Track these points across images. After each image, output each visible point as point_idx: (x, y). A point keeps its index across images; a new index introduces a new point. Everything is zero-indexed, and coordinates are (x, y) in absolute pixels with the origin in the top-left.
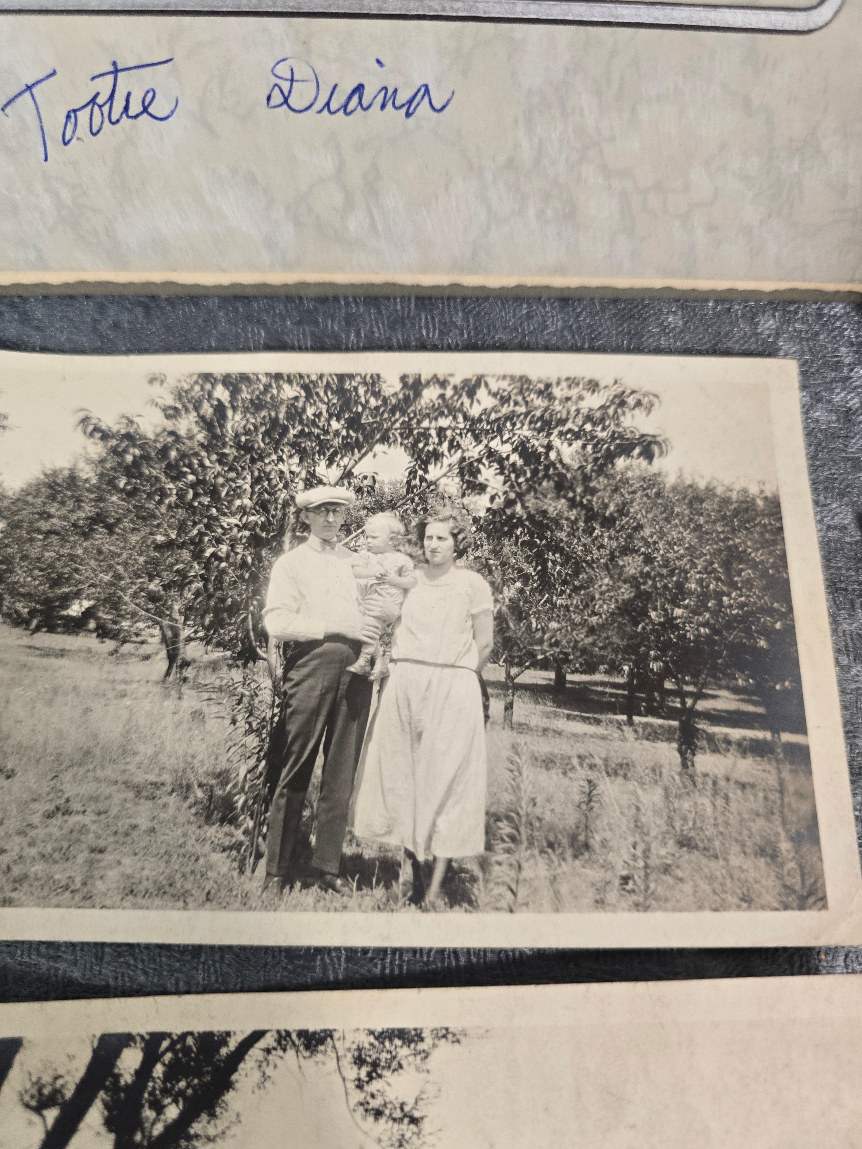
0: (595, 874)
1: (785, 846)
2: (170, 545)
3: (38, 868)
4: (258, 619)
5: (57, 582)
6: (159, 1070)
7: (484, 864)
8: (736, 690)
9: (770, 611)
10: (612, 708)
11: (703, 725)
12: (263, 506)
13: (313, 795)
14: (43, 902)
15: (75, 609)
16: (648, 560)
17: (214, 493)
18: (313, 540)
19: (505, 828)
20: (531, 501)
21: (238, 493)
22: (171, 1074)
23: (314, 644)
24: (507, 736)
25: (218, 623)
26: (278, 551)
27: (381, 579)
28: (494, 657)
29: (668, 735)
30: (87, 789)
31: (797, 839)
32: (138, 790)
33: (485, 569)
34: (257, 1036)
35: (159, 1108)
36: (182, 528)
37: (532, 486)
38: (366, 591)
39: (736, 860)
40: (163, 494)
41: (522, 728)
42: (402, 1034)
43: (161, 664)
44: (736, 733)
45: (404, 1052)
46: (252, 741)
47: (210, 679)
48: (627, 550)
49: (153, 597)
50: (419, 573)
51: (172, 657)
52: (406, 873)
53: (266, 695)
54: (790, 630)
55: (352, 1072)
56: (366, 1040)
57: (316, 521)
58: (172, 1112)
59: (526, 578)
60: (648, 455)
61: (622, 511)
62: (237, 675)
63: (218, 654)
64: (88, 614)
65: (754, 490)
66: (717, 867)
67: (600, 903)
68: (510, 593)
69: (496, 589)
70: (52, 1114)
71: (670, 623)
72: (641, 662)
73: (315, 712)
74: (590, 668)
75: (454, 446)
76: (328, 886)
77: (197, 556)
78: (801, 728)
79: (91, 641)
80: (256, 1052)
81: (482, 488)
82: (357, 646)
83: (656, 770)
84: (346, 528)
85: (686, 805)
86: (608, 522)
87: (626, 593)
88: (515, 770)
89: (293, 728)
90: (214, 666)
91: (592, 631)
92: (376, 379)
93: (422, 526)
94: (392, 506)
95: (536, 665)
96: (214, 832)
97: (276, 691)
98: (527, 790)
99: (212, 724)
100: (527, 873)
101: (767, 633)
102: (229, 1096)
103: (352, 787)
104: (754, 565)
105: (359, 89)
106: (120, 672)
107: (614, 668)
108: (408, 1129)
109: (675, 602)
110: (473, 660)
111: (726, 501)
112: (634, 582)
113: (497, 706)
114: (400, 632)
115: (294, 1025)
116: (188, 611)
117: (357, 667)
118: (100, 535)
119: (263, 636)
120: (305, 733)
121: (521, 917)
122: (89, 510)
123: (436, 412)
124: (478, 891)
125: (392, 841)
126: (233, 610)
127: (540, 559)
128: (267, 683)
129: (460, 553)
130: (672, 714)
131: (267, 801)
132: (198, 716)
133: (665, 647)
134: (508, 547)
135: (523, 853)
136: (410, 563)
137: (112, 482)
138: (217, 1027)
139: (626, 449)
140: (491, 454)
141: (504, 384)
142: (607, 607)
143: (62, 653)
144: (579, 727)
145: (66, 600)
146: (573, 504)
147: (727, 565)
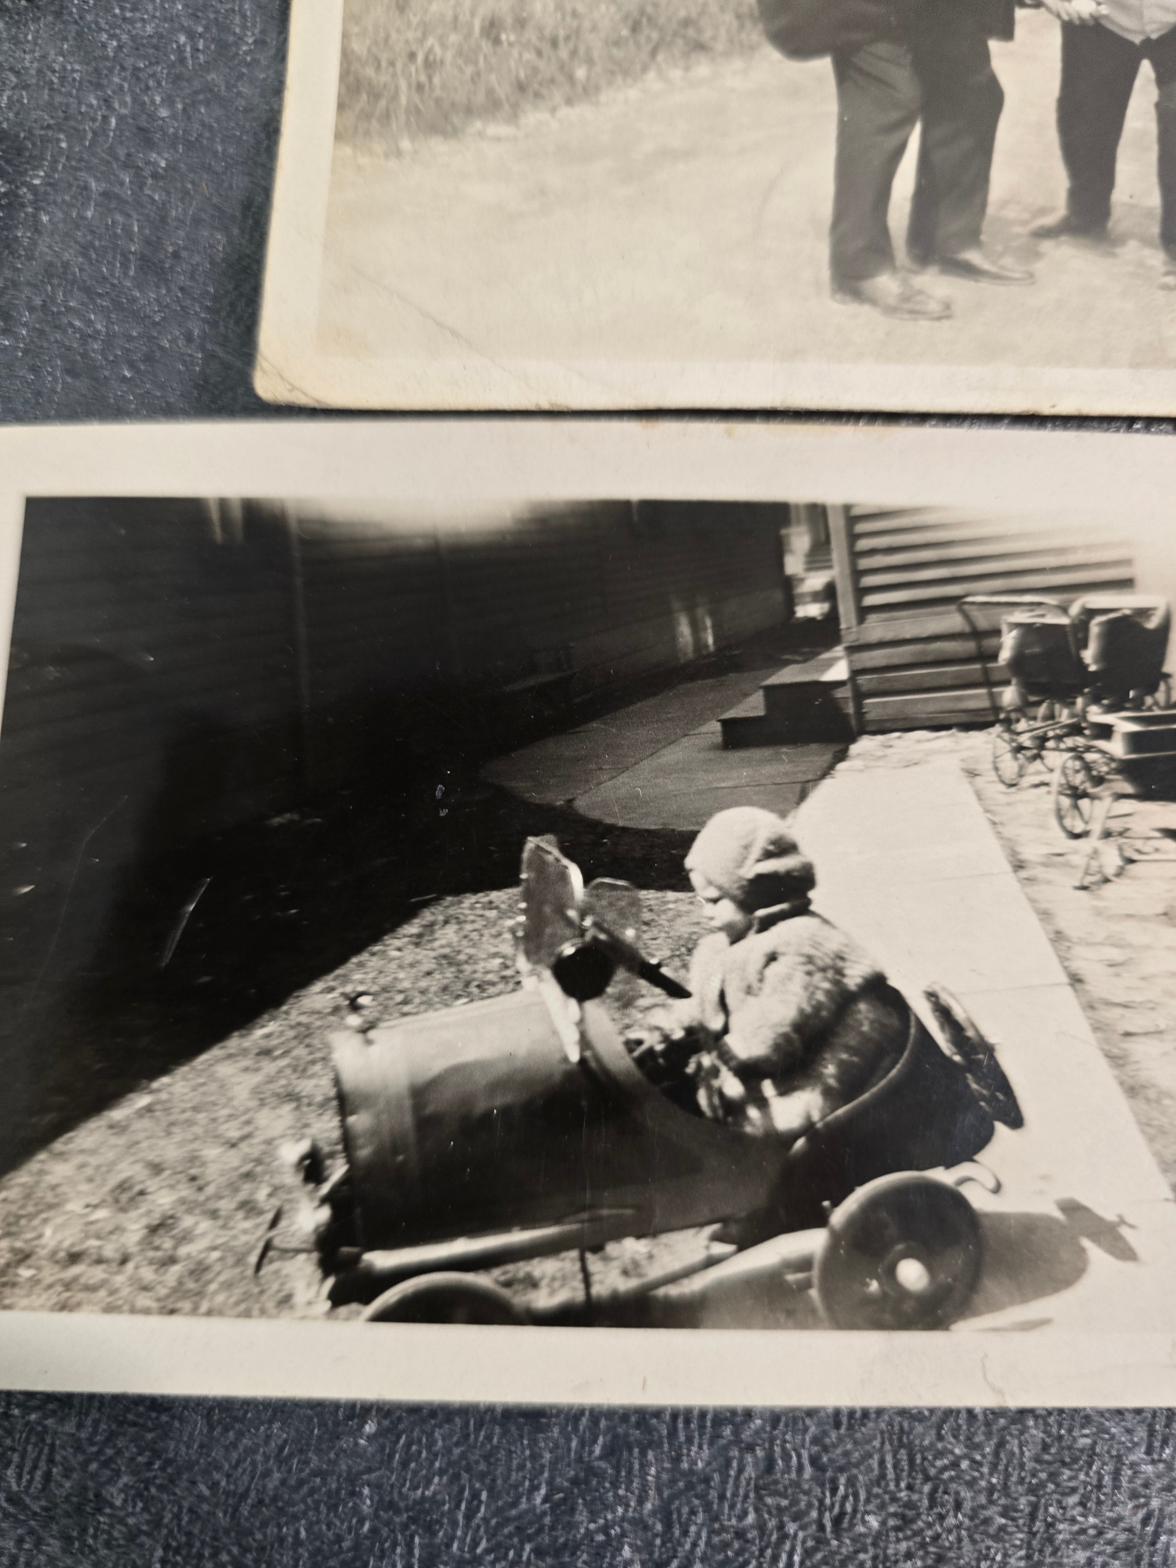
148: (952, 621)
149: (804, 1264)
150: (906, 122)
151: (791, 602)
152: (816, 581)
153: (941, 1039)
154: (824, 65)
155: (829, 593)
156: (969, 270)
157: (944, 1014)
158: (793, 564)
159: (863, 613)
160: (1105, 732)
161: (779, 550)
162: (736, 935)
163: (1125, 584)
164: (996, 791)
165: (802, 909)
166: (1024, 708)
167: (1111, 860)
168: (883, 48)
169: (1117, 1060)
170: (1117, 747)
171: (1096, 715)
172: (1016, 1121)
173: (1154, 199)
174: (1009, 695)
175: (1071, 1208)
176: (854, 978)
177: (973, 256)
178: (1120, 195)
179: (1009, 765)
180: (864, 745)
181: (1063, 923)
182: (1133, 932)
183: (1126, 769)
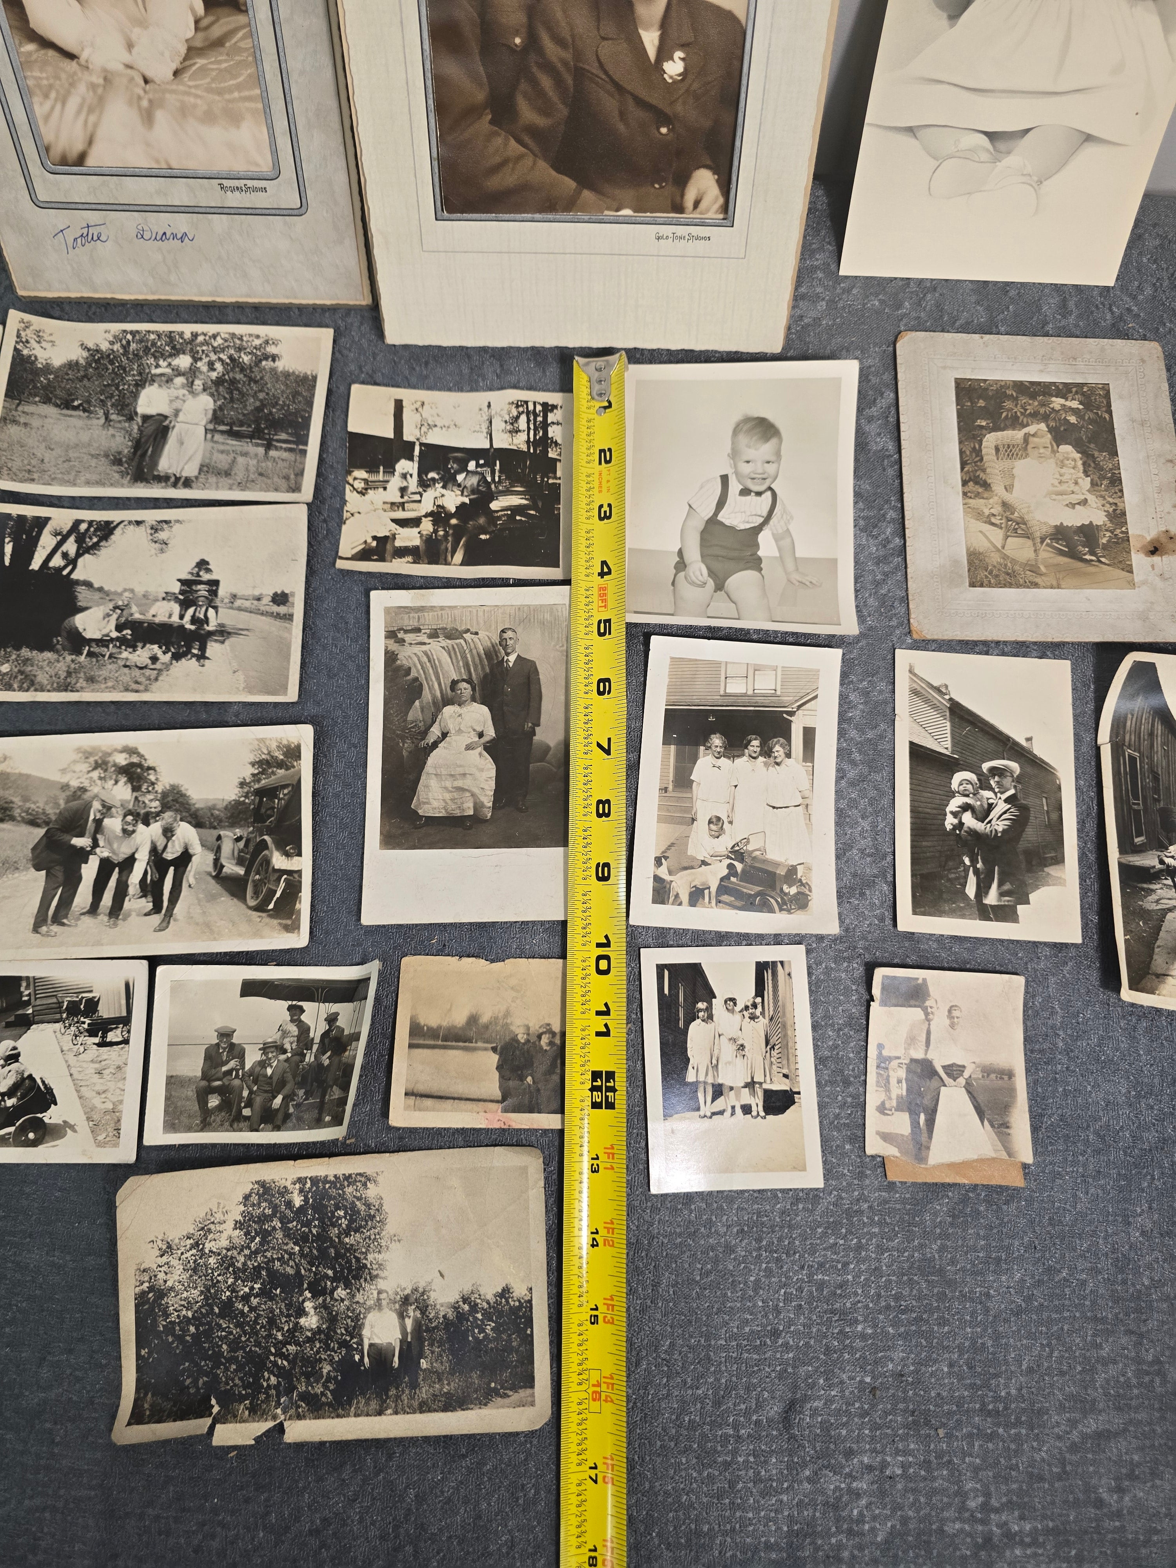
0: (230, 481)
1: (292, 476)
2: (109, 385)
3: (60, 476)
4: (135, 408)
5: (71, 394)
6: (92, 529)
7: (197, 478)
8: (288, 433)
9: (305, 411)
10: (246, 437)
11: (275, 443)
12: (140, 374)
13: (147, 459)
14: (61, 485)
15: (76, 403)
16: (268, 394)
17: (124, 369)
18: (156, 385)
19: (205, 469)
20: (231, 375)
21: (133, 369)
22: (96, 530)
23: (152, 416)
24: (211, 444)
25: (122, 409)
26: (143, 387)
27: (177, 398)
28: (211, 422)
29: (262, 445)
30: (76, 455)
31: (296, 475)
32: (92, 456)
33: (212, 395)
34: (122, 522)
35: (91, 538)
36: (113, 380)
37: (232, 369)
38: (171, 401)
39: (276, 479)
40: (107, 369)
41: (216, 442)
42: (166, 522)
43: (103, 420)
44: (284, 446)
45: (165, 526)
46: (130, 443)
47: (119, 425)
48: (261, 391)
49: (102, 401)
50: (190, 396)
51: (107, 418)
52: (173, 479)
53: (136, 431)
54: (310, 417)
55: (149, 531)
56: (154, 523)
57: (157, 379)
58: (95, 540)
59: (225, 398)
60: (274, 360)
61: (262, 378)
62: (127, 425)
63: (121, 418)
64: (80, 405)
65: (309, 373)
66: (269, 481)
67: (230, 489)
68: (219, 403)
69: (215, 401)
70: (59, 538)
71: (271, 413)
72: (258, 425)
73: (150, 436)
74: (241, 425)
75: (207, 356)
76: (148, 482)
77: (117, 389)
78: (306, 444)
79: (81, 413)
80: (122, 526)
81: (214, 370)
82: (166, 417)
83: (256, 455)
84: (167, 382)
85: (263, 465)
86: (256, 382)
87: (258, 404)
88: (211, 453)
89: (143, 440)
90: (120, 422)
91: (244, 415)
92: (183, 333)
93: (192, 382)
94: (183, 375)
95: (224, 424)
96: (115, 468)
97: (139, 429)
98: (214, 458)
99: (118, 438)
100: (210, 480)
101: (302, 417)
102: (112, 537)
103: (160, 456)
104: (303, 397)
105: (165, 233)
106: (89, 422)
107: (249, 426)
108: (164, 546)
109: (274, 407)
110: (204, 422)
111: (298, 376)
112: (261, 401)
113: (209, 436)
114: (181, 414)
115: (133, 519)
116: (112, 406)
117: (165, 424)
118: (85, 382)
119: (136, 413)
120: (146, 442)
121: (206, 491)
122: (82, 373)
123: (202, 344)
124: (194, 485)
125: (170, 471)
126: (128, 405)
127: (231, 393)
128: (136, 427)
129: (204, 390)
130: (265, 439)
131: (132, 460)
132: (113, 436)
133: (267, 420)
134: (221, 389)
135: (209, 476)
136: (186, 393)
137: (90, 365)
138: (110, 519)
139: (266, 358)
140: (220, 359)
141: (227, 336)
142: (249, 408)
143: (71, 416)
144: (234, 443)
145: (73, 401)
146: (245, 376)
147: (294, 397)
148: (54, 1000)
149: (10, 1134)
150: (58, 888)
151: (22, 996)
152: (27, 992)
153: (42, 1087)
154: (44, 872)
155: (29, 995)
156: (63, 924)
157: (43, 1082)
158: (22, 989)
159: (36, 999)
160: (84, 1023)
161: (20, 986)
162: (3, 1067)
163: (91, 991)
164: (59, 1035)
165: (17, 1061)
166: (67, 1018)
167: (82, 1050)
168: (57, 868)
169: (78, 1091)
170: (86, 1026)
171: (82, 1019)
172: (56, 1104)
173: (110, 904)
174: (64, 1015)
175: (65, 1122)
176: (26, 1075)
177: (65, 921)
178: (102, 903)
179: (63, 1030)
180: (34, 1026)
181: (70, 1063)
182: (85, 1065)
183: (87, 1030)
